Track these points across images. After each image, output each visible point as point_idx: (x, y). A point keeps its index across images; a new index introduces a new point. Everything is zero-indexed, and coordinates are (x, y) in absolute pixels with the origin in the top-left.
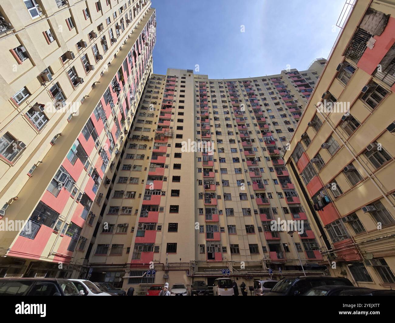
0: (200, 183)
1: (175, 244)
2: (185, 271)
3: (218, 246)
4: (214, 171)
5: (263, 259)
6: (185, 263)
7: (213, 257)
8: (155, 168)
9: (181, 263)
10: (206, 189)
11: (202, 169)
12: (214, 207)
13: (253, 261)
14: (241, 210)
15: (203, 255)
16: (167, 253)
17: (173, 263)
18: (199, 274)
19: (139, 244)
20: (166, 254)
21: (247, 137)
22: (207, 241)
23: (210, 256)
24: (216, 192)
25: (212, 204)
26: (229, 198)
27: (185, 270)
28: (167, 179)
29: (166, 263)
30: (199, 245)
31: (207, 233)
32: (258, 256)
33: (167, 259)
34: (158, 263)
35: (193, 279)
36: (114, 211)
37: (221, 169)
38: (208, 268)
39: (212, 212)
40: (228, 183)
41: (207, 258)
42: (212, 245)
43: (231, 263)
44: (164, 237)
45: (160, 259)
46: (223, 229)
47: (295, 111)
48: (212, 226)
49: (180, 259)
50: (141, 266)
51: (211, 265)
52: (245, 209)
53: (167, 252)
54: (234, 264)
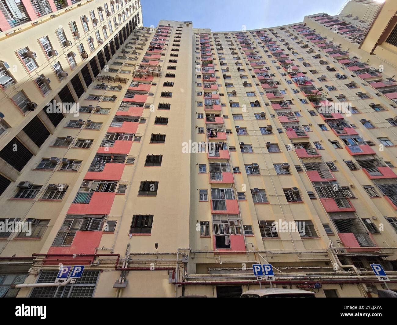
0: (201, 131)
1: (150, 217)
2: (167, 271)
3: (236, 224)
4: (222, 116)
5: (330, 246)
6: (168, 254)
7: (226, 244)
8: (129, 107)
9: (159, 254)
10: (210, 138)
11: (204, 115)
12: (225, 163)
13: (310, 251)
14: (273, 167)
15: (207, 239)
16: (131, 235)
17: (141, 254)
18: (198, 279)
19: (76, 216)
20: (129, 235)
21: (268, 79)
22: (214, 215)
23: (220, 242)
24: (226, 142)
25: (220, 158)
26: (250, 151)
27: (165, 269)
28: (147, 121)
29: (126, 253)
30: (199, 222)
31: (213, 201)
32: (316, 241)
33: (128, 246)
34: (109, 253)
35: (183, 290)
36: (47, 165)
37: (233, 114)
38: (217, 265)
39: (221, 168)
40: (246, 131)
41: (215, 246)
42: (223, 222)
43: (264, 255)
44: (130, 205)
45: (114, 246)
46: (242, 196)
47: (333, 50)
48: (222, 190)
49: (157, 245)
50: (68, 259)
51: (223, 260)
52: (278, 164)
53: (130, 233)
54: (272, 258)
